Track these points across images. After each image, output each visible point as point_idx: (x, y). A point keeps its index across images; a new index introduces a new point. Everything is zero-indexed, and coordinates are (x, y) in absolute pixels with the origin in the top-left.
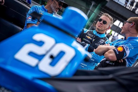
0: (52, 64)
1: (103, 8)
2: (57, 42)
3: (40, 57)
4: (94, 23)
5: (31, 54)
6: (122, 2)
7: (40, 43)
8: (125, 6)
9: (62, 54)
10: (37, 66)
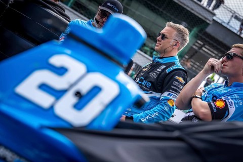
0: (78, 106)
1: (200, 35)
2: (89, 71)
3: (58, 94)
4: (184, 59)
5: (44, 87)
6: (233, 26)
7: (61, 71)
8: (238, 33)
9: (96, 90)
10: (52, 107)
